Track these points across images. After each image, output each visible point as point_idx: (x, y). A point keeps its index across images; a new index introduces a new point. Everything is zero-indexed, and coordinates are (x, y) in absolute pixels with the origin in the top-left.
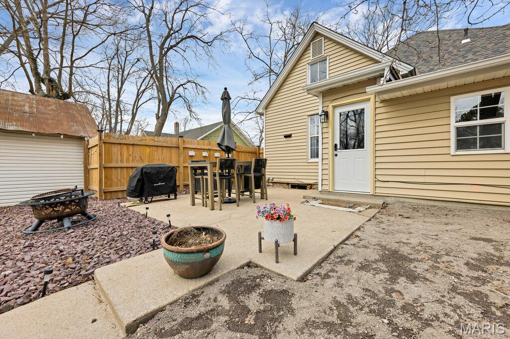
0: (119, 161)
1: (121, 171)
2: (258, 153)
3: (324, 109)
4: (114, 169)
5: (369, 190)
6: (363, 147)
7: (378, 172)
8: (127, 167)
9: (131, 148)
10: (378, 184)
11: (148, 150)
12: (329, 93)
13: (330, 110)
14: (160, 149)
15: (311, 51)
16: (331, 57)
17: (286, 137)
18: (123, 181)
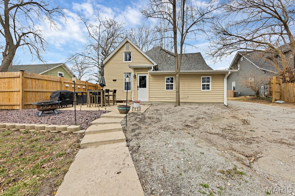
0: (31, 88)
1: (32, 93)
2: (97, 87)
3: (134, 74)
4: (28, 92)
5: (147, 100)
6: (146, 87)
7: (150, 95)
8: (35, 92)
9: (37, 81)
10: (150, 98)
11: (45, 82)
12: (136, 69)
13: (136, 75)
14: (51, 82)
15: (125, 47)
16: (133, 52)
17: (114, 80)
18: (33, 99)
